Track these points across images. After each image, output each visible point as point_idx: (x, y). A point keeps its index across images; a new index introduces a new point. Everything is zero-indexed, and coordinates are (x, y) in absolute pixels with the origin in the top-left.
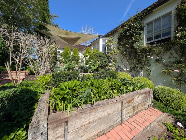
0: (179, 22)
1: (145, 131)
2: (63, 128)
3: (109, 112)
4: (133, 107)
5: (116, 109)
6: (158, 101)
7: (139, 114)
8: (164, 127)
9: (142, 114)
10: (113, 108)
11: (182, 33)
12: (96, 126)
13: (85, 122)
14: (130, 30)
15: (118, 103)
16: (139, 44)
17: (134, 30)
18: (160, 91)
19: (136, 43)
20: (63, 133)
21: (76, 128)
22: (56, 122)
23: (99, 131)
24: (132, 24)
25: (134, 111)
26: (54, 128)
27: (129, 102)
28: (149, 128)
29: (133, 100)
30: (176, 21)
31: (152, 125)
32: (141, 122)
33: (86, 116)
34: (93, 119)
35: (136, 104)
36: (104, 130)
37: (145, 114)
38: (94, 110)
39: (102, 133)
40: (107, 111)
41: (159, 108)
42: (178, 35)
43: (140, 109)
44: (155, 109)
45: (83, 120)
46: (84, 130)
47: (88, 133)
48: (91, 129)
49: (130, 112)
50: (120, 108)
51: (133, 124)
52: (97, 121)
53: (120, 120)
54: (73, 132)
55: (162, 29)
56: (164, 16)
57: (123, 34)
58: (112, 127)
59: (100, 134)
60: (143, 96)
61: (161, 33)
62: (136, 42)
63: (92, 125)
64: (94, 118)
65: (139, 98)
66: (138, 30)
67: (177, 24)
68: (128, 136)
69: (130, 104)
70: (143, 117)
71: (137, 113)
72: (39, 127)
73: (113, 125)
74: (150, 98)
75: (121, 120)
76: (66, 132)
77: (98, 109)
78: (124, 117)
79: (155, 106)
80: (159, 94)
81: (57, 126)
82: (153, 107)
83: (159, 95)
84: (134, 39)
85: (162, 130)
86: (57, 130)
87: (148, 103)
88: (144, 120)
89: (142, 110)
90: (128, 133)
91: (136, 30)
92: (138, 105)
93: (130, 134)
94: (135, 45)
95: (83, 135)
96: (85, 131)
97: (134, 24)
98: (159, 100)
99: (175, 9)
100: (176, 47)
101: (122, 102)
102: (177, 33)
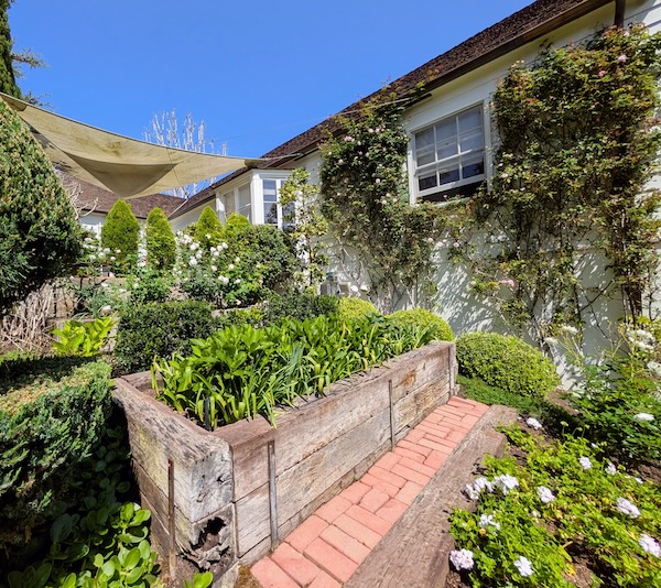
0: (504, 137)
1: (460, 452)
2: (266, 463)
3: (362, 414)
4: (416, 397)
5: (377, 405)
6: (471, 377)
7: (430, 417)
8: (502, 437)
9: (440, 418)
10: (372, 401)
11: (514, 170)
12: (335, 455)
13: (312, 443)
14: (364, 148)
15: (380, 385)
16: (395, 200)
17: (377, 151)
18: (472, 345)
19: (388, 195)
20: (266, 476)
21: (293, 461)
22: (250, 442)
23: (345, 470)
24: (371, 131)
25: (418, 409)
26: (245, 461)
27: (405, 382)
28: (465, 445)
29: (413, 374)
30: (496, 132)
31: (472, 437)
32: (443, 435)
33: (313, 426)
34: (328, 435)
35: (421, 389)
36: (354, 469)
37: (446, 414)
38: (329, 407)
39: (350, 478)
40: (357, 409)
41: (479, 397)
42: (504, 175)
43: (432, 401)
44: (468, 400)
45: (309, 438)
46: (311, 470)
47: (320, 479)
48: (325, 465)
49: (410, 413)
50: (387, 401)
51: (423, 442)
52: (338, 441)
53: (387, 436)
54: (287, 474)
55: (460, 153)
56: (464, 114)
57: (341, 161)
58: (372, 460)
59: (345, 481)
60: (436, 361)
61: (458, 165)
62: (385, 190)
63: (328, 453)
64: (330, 430)
65: (428, 368)
66: (389, 152)
67: (500, 144)
68: (422, 471)
69: (408, 388)
70: (442, 423)
71: (424, 416)
72: (212, 461)
73: (373, 454)
74: (452, 369)
75: (391, 439)
76: (273, 474)
77: (338, 402)
78: (396, 429)
79: (465, 392)
80: (471, 356)
81: (252, 458)
82: (459, 395)
83: (470, 360)
84: (378, 180)
85: (497, 444)
86: (253, 469)
87: (448, 385)
88: (448, 430)
89: (435, 407)
90: (418, 467)
91: (385, 149)
92: (425, 391)
93: (425, 467)
94: (384, 202)
95: (310, 485)
96: (314, 471)
97: (378, 130)
98: (474, 375)
99: (492, 96)
100: (503, 210)
101: (390, 381)
102: (501, 170)
